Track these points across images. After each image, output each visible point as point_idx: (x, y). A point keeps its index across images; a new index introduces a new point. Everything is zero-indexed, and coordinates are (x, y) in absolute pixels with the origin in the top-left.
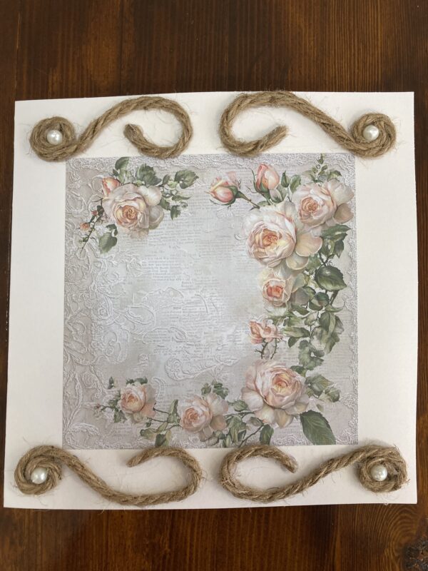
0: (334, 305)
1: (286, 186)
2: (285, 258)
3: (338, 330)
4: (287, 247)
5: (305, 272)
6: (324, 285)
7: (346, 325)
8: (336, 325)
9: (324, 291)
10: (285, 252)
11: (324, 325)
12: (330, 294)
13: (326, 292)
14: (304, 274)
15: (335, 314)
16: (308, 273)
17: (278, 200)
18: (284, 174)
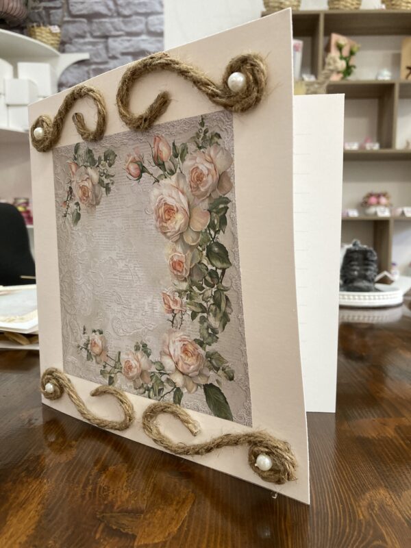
0: (223, 284)
1: (176, 157)
2: (183, 233)
3: (228, 311)
4: (183, 221)
5: (199, 247)
6: (214, 262)
7: (234, 305)
8: (226, 305)
9: (214, 268)
10: (182, 226)
11: (217, 303)
12: (219, 272)
13: (216, 268)
14: (198, 249)
15: (225, 293)
16: (201, 249)
17: (172, 173)
18: (174, 144)
